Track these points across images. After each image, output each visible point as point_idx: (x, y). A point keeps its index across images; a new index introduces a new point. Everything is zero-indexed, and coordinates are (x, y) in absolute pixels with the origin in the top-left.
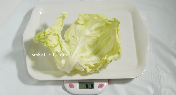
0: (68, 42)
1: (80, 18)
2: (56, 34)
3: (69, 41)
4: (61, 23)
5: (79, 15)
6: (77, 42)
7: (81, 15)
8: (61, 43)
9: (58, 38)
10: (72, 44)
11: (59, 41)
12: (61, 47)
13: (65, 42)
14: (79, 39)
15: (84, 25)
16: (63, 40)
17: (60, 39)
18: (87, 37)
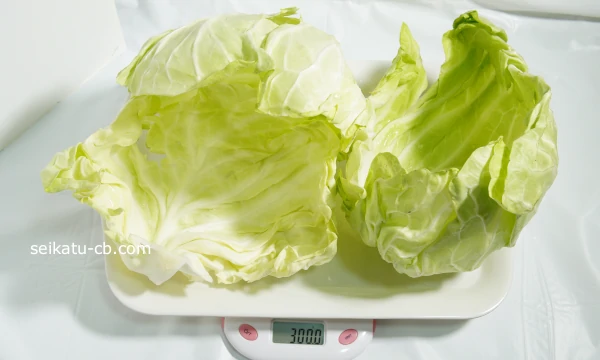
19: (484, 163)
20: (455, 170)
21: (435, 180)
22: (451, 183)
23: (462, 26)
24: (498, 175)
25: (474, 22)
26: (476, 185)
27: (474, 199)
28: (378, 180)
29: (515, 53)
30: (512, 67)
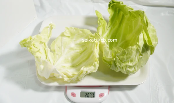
0: (53, 51)
1: (67, 31)
2: (43, 43)
3: (55, 51)
4: (49, 33)
5: (66, 28)
6: (62, 53)
7: (68, 28)
8: (46, 51)
9: (44, 47)
10: (57, 54)
11: (45, 50)
12: (46, 56)
13: (51, 51)
14: (64, 50)
15: (70, 38)
16: (49, 50)
17: (46, 48)
18: (72, 49)
19: (142, 38)
20: (137, 43)
21: (134, 48)
22: (138, 47)
23: (112, 5)
24: (147, 39)
25: (114, 2)
26: (143, 44)
27: (144, 48)
28: (117, 55)
29: (129, 6)
30: (130, 10)
